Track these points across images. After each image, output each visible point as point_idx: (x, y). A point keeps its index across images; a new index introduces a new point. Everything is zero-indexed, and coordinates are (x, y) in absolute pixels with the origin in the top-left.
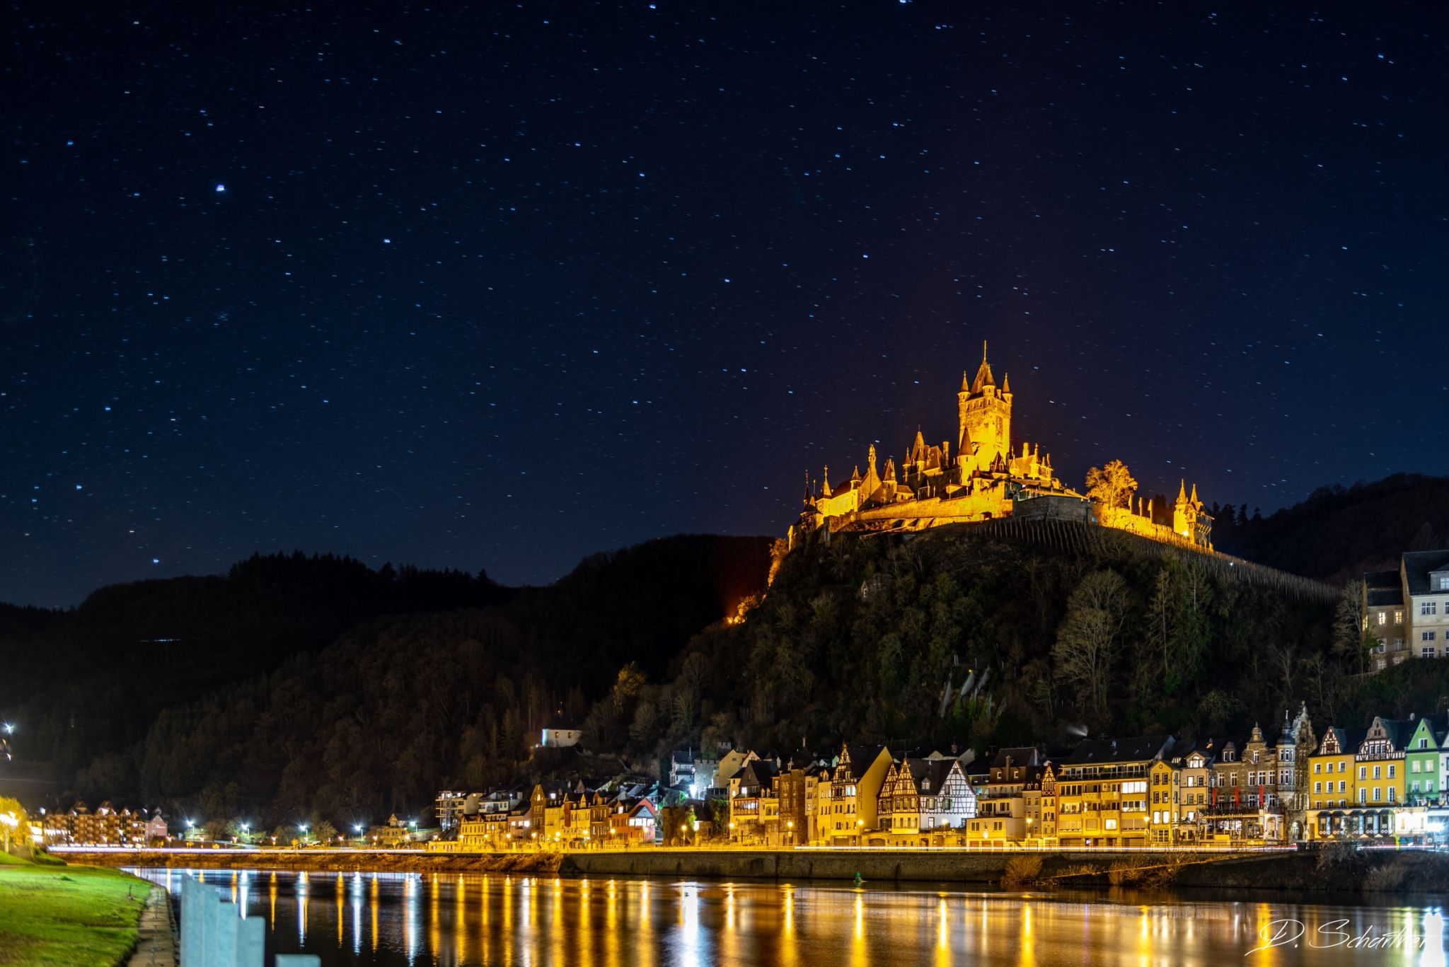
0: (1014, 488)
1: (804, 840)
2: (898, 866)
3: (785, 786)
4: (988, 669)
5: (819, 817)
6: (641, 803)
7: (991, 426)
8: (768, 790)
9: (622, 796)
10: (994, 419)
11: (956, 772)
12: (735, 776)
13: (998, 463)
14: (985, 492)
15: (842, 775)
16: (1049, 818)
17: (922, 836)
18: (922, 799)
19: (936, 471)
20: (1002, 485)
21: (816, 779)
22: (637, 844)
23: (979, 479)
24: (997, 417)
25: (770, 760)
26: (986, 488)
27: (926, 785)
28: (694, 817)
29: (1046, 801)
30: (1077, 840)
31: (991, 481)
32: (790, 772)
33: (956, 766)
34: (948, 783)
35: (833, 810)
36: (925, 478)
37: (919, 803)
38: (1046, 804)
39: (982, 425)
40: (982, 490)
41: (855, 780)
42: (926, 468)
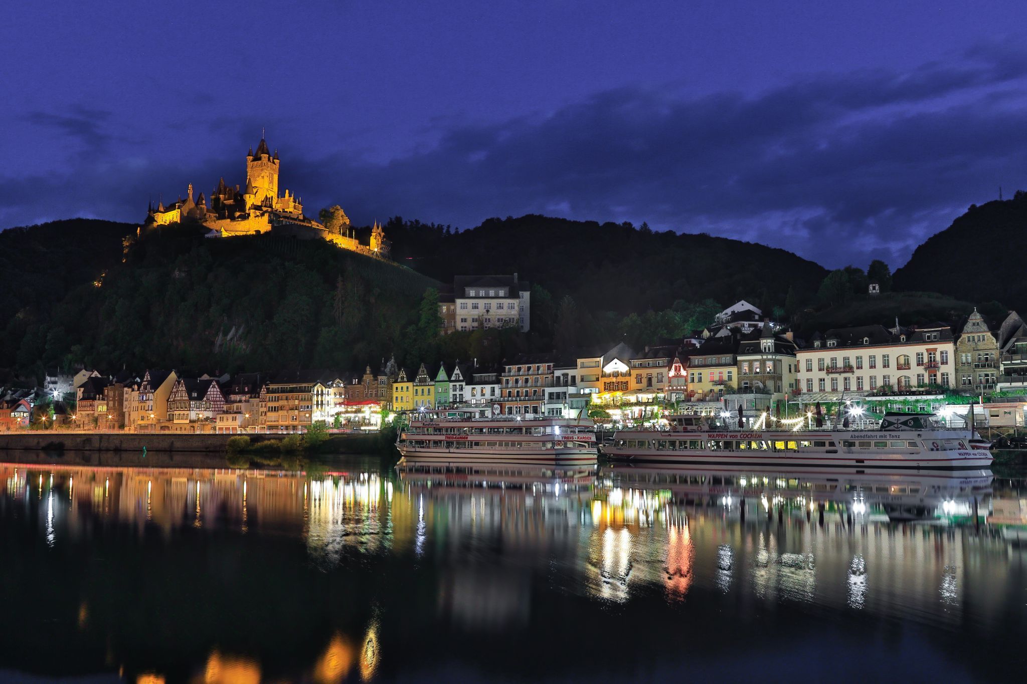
0: (275, 217)
1: (122, 426)
2: (172, 443)
3: (111, 394)
4: (243, 326)
5: (131, 412)
6: (20, 402)
7: (265, 177)
8: (101, 396)
9: (8, 398)
10: (268, 174)
11: (214, 387)
12: (80, 387)
13: (266, 201)
14: (257, 218)
15: (145, 388)
16: (263, 414)
17: (192, 424)
18: (191, 403)
19: (231, 202)
20: (266, 215)
21: (130, 389)
22: (15, 429)
23: (254, 210)
24: (270, 173)
25: (106, 377)
26: (258, 216)
27: (195, 395)
28: (53, 412)
29: (262, 404)
30: (276, 427)
31: (261, 212)
32: (114, 385)
33: (214, 383)
34: (209, 393)
35: (140, 408)
36: (224, 205)
37: (190, 404)
38: (262, 407)
39: (261, 177)
40: (255, 217)
41: (153, 391)
42: (225, 200)
